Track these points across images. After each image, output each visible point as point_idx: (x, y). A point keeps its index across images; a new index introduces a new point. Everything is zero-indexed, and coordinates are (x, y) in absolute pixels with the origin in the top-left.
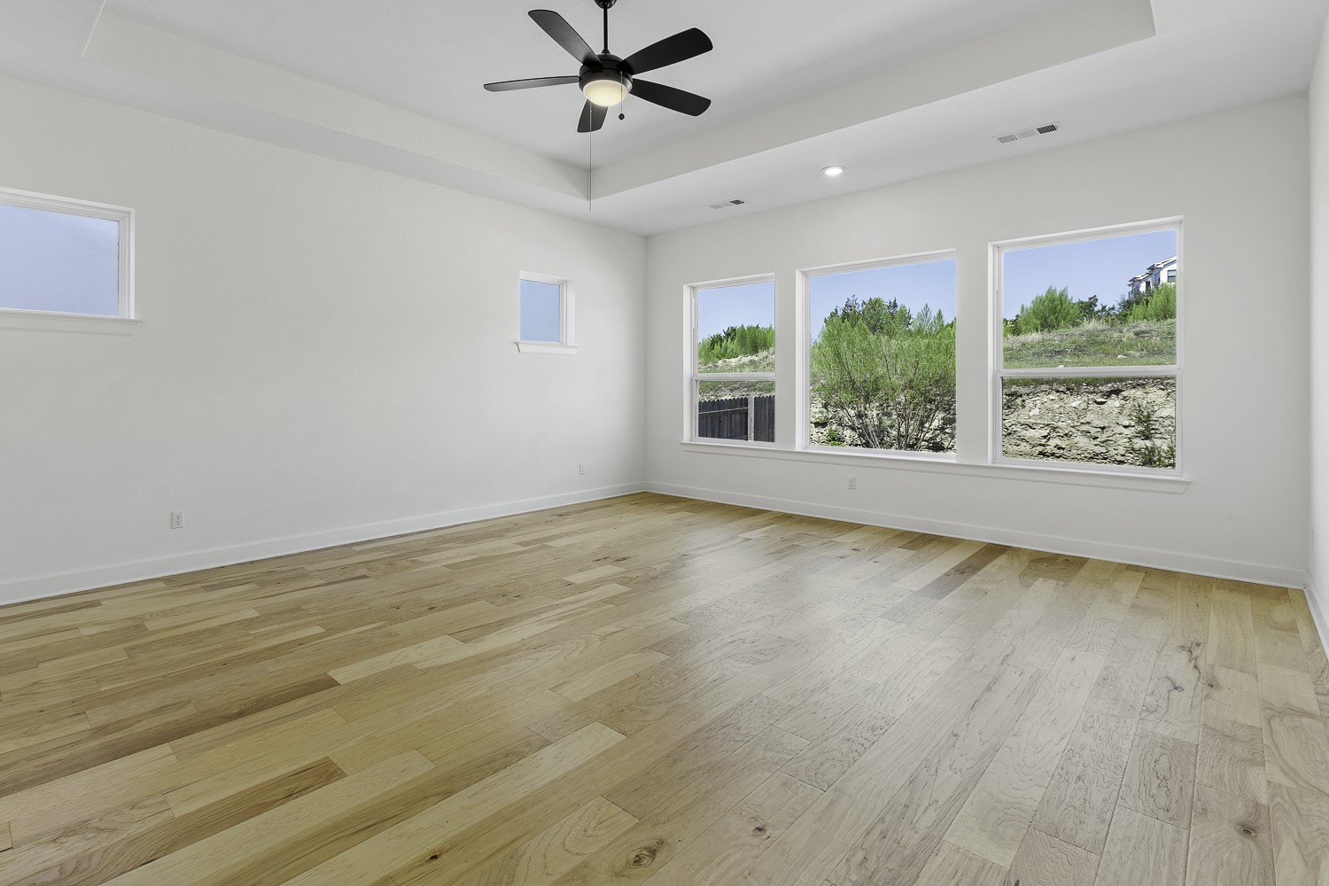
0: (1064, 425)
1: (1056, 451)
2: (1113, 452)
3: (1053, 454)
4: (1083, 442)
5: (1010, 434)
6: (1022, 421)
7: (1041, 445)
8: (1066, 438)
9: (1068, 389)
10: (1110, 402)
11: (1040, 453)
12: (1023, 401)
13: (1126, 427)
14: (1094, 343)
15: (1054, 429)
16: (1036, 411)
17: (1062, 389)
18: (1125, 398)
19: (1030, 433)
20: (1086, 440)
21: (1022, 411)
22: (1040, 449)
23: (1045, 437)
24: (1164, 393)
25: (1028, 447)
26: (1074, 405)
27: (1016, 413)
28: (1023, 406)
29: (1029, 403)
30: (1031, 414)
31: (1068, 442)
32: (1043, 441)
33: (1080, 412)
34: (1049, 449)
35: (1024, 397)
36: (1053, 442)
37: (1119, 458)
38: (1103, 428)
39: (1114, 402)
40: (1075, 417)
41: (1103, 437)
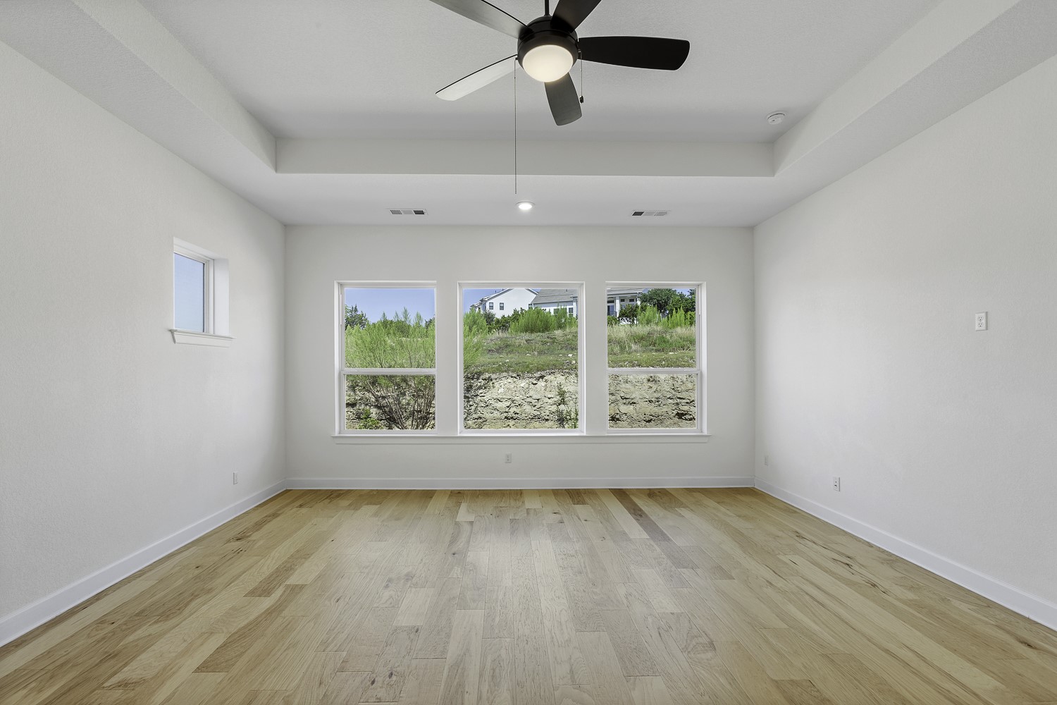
0: (518, 399)
1: (514, 415)
2: (543, 414)
3: (512, 418)
4: (528, 408)
5: (487, 406)
6: (495, 397)
7: (506, 412)
8: (519, 407)
9: (518, 376)
10: (539, 383)
11: (506, 418)
12: (493, 383)
13: (549, 398)
14: (507, 346)
15: (513, 401)
16: (501, 390)
17: (514, 375)
18: (546, 381)
19: (499, 405)
20: (529, 407)
21: (493, 390)
22: (506, 414)
23: (508, 407)
24: (564, 377)
25: (499, 414)
26: (522, 385)
27: (490, 392)
28: (494, 387)
29: (497, 385)
30: (499, 392)
31: (520, 410)
32: (507, 409)
33: (526, 390)
34: (510, 415)
35: (494, 381)
36: (512, 410)
37: (547, 417)
38: (538, 400)
39: (541, 383)
40: (523, 393)
41: (538, 406)
